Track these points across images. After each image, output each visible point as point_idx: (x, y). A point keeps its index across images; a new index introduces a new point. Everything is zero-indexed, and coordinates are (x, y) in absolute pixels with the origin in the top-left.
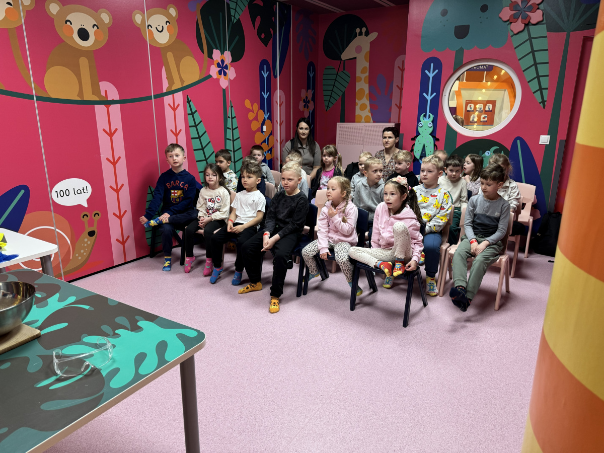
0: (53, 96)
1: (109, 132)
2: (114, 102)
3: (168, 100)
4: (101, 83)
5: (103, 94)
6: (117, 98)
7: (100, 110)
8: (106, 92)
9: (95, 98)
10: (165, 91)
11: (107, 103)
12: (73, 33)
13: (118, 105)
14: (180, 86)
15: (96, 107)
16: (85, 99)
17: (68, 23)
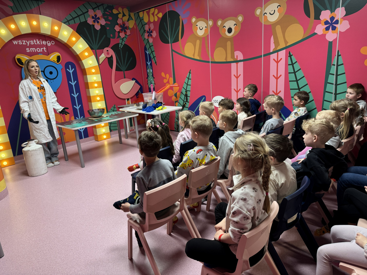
0: (216, 61)
1: (236, 76)
2: (240, 61)
3: (273, 56)
4: (235, 52)
5: (236, 57)
6: (242, 58)
7: (233, 65)
8: (237, 56)
9: (232, 60)
10: (271, 51)
11: (237, 62)
12: (225, 31)
13: (242, 62)
14: (285, 46)
15: (232, 64)
16: (228, 61)
17: (224, 27)
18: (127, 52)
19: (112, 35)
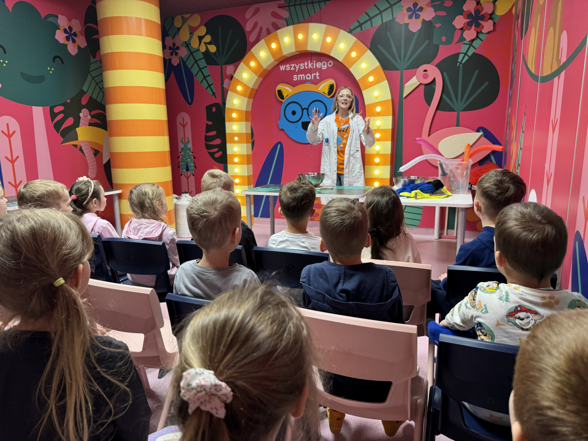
18: (477, 71)
19: (444, 39)
